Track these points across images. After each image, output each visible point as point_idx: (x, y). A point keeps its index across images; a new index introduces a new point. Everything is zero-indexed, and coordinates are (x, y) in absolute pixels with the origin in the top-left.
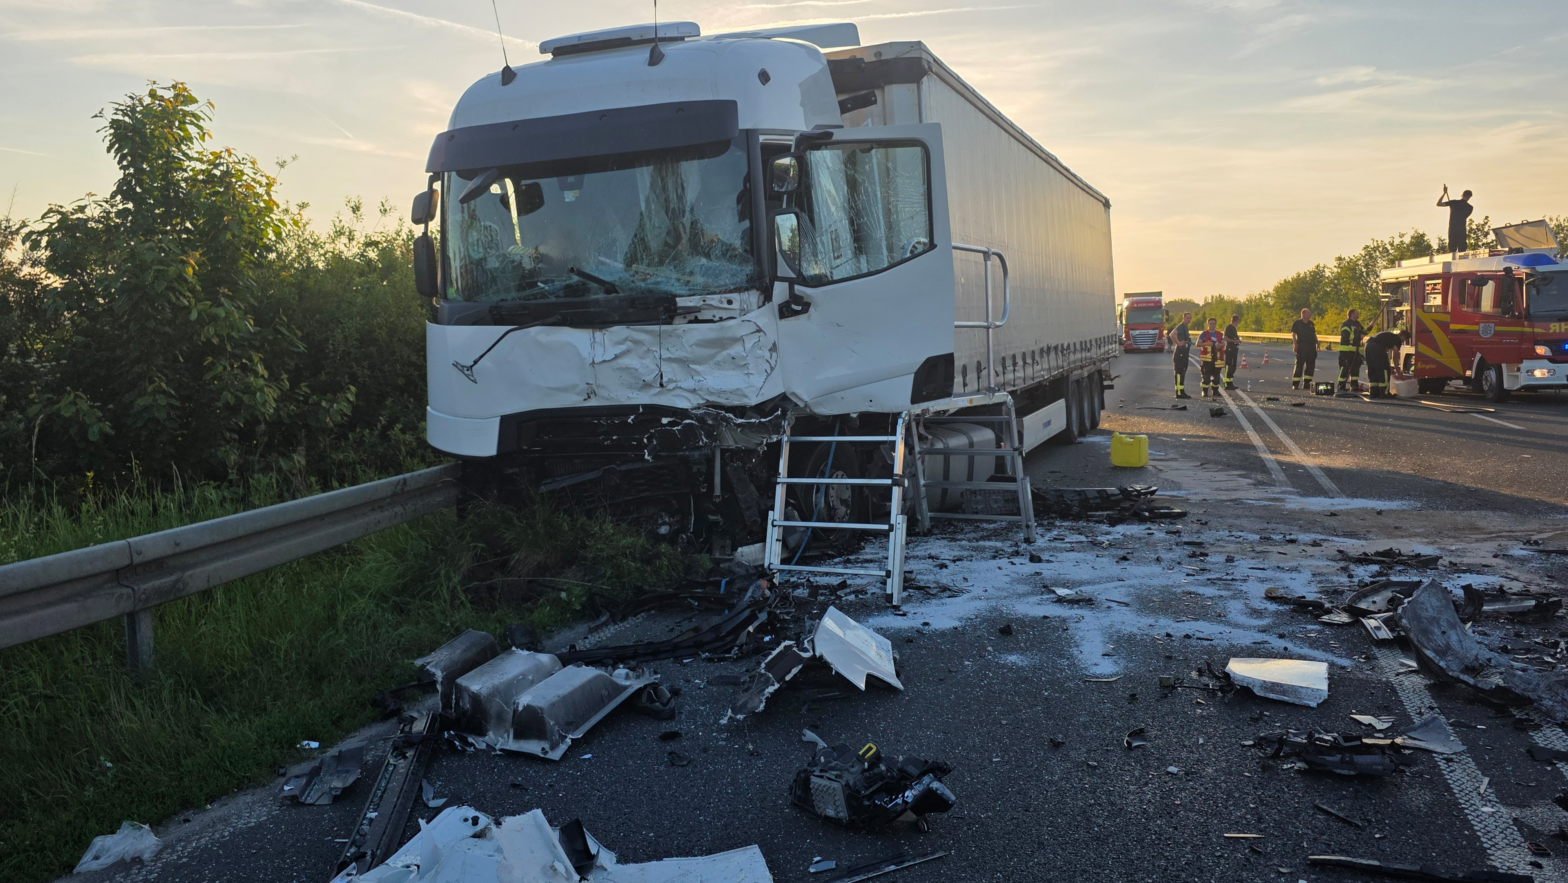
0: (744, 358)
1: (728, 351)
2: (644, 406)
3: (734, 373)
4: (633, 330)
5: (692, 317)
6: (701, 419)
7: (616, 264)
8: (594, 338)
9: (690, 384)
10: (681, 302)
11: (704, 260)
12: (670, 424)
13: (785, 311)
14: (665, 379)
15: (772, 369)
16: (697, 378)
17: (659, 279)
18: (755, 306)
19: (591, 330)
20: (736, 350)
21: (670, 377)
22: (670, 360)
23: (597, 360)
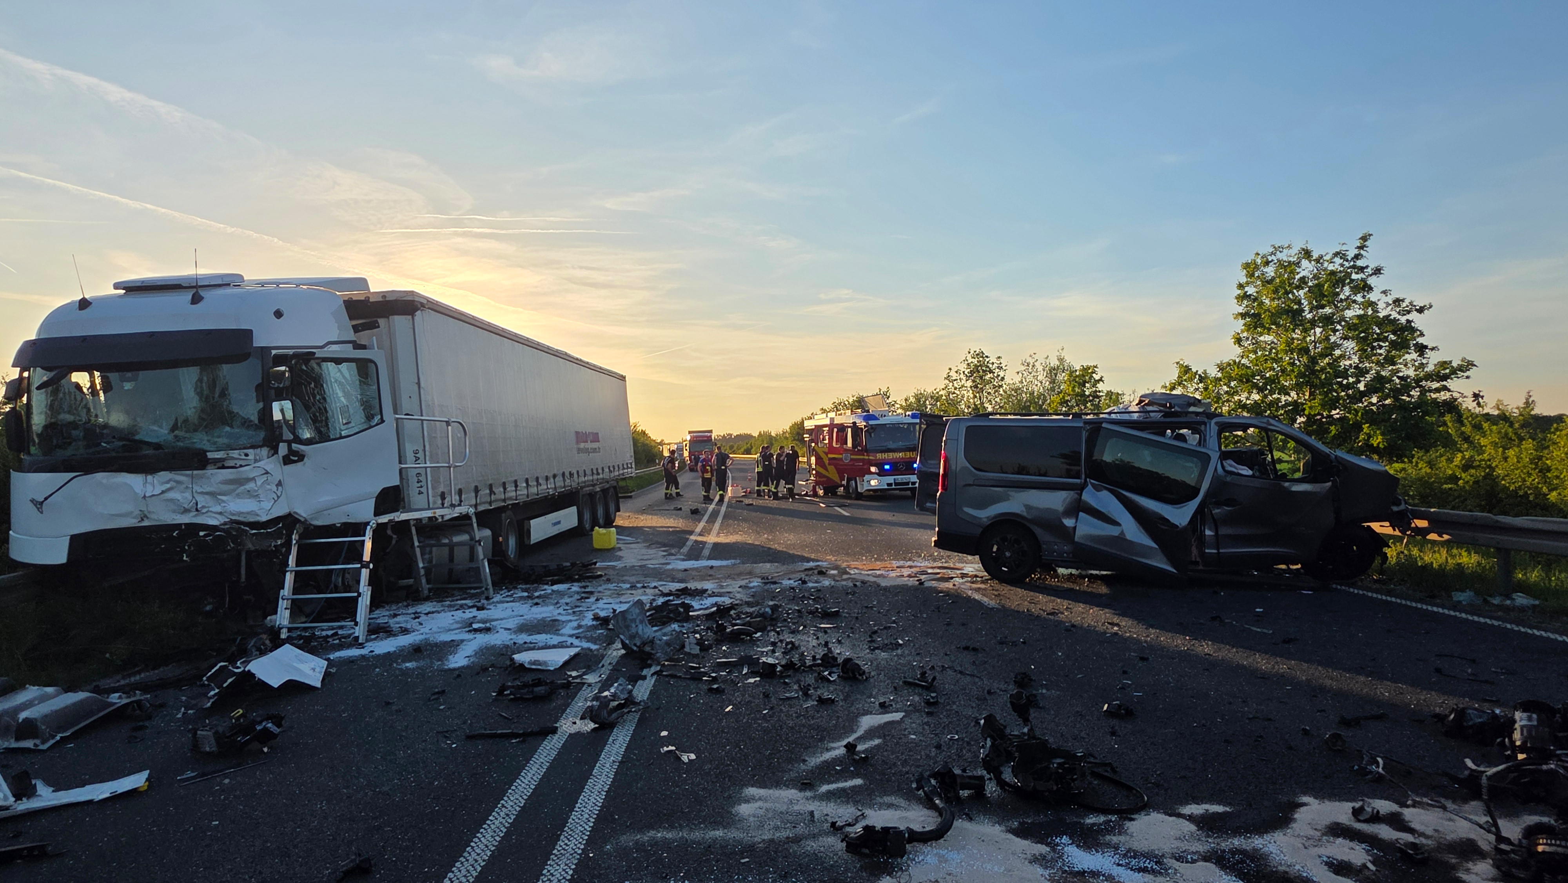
0: (256, 491)
1: (245, 487)
2: (185, 524)
3: (249, 500)
4: (175, 474)
5: (220, 465)
6: (226, 531)
7: (162, 430)
8: (146, 479)
9: (218, 509)
10: (210, 455)
11: (228, 429)
12: (205, 536)
13: (287, 461)
14: (199, 506)
15: (278, 497)
16: (223, 505)
17: (195, 441)
18: (265, 457)
19: (144, 475)
20: (251, 486)
21: (204, 504)
22: (202, 493)
23: (147, 495)
